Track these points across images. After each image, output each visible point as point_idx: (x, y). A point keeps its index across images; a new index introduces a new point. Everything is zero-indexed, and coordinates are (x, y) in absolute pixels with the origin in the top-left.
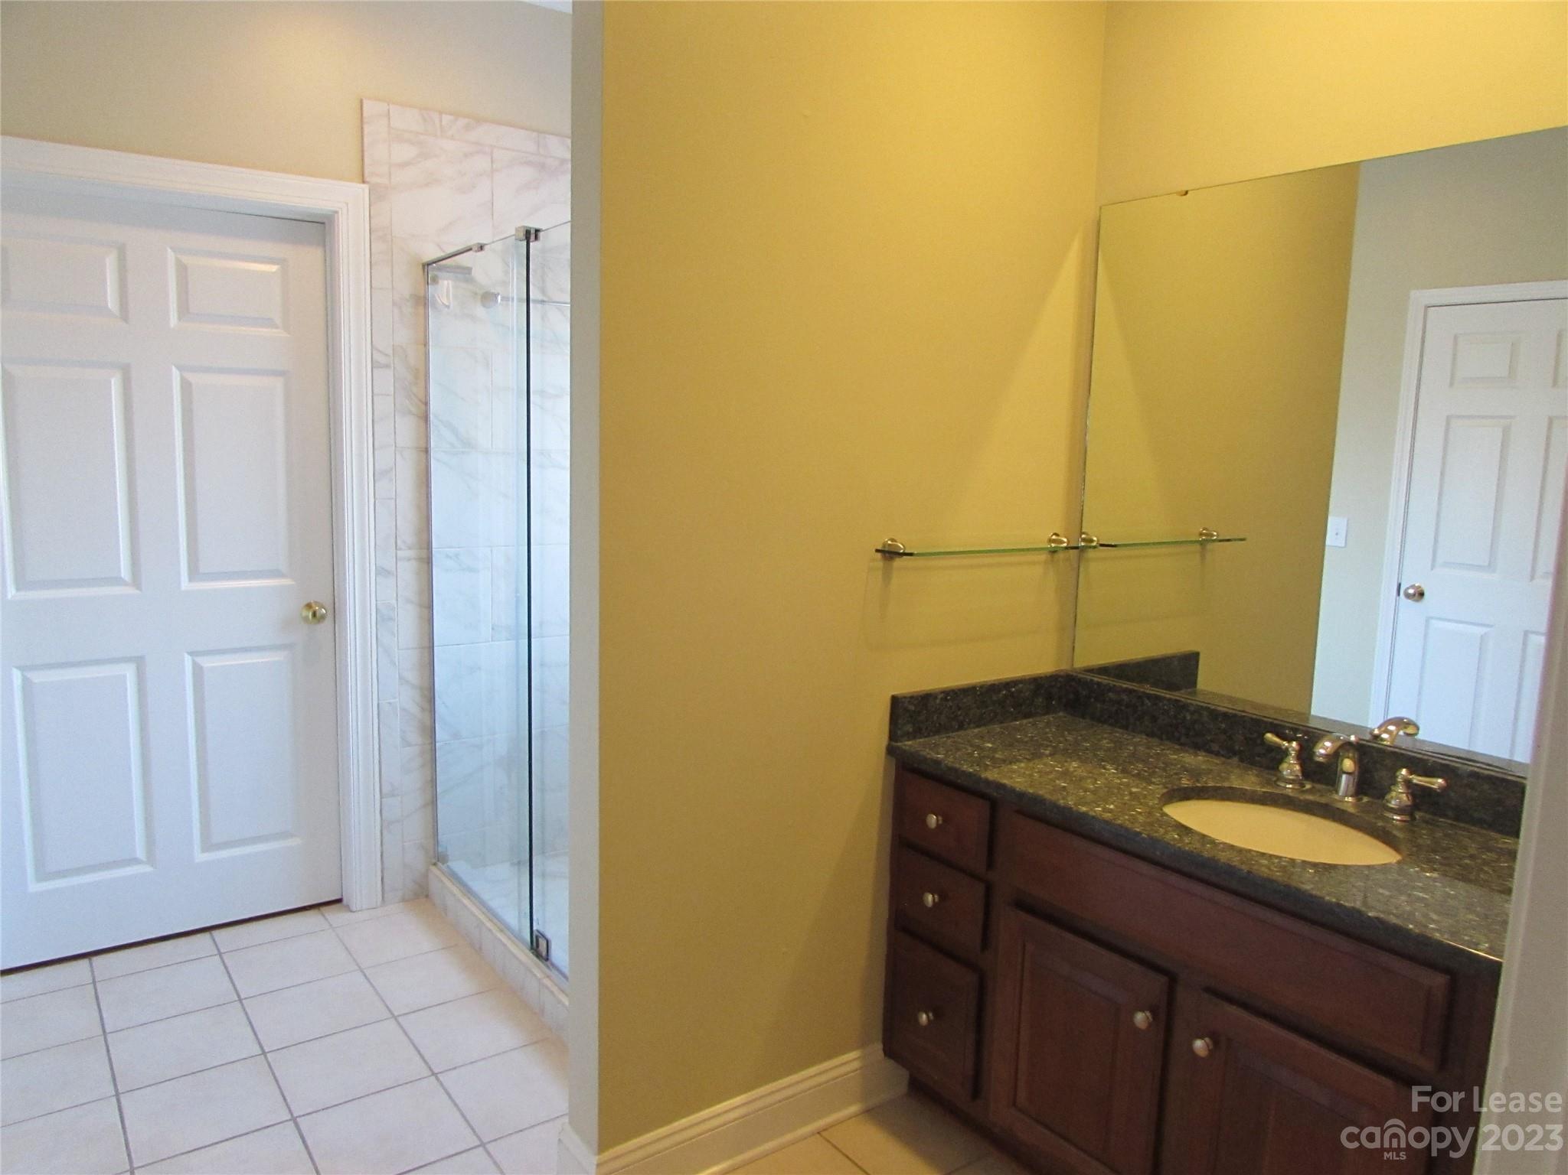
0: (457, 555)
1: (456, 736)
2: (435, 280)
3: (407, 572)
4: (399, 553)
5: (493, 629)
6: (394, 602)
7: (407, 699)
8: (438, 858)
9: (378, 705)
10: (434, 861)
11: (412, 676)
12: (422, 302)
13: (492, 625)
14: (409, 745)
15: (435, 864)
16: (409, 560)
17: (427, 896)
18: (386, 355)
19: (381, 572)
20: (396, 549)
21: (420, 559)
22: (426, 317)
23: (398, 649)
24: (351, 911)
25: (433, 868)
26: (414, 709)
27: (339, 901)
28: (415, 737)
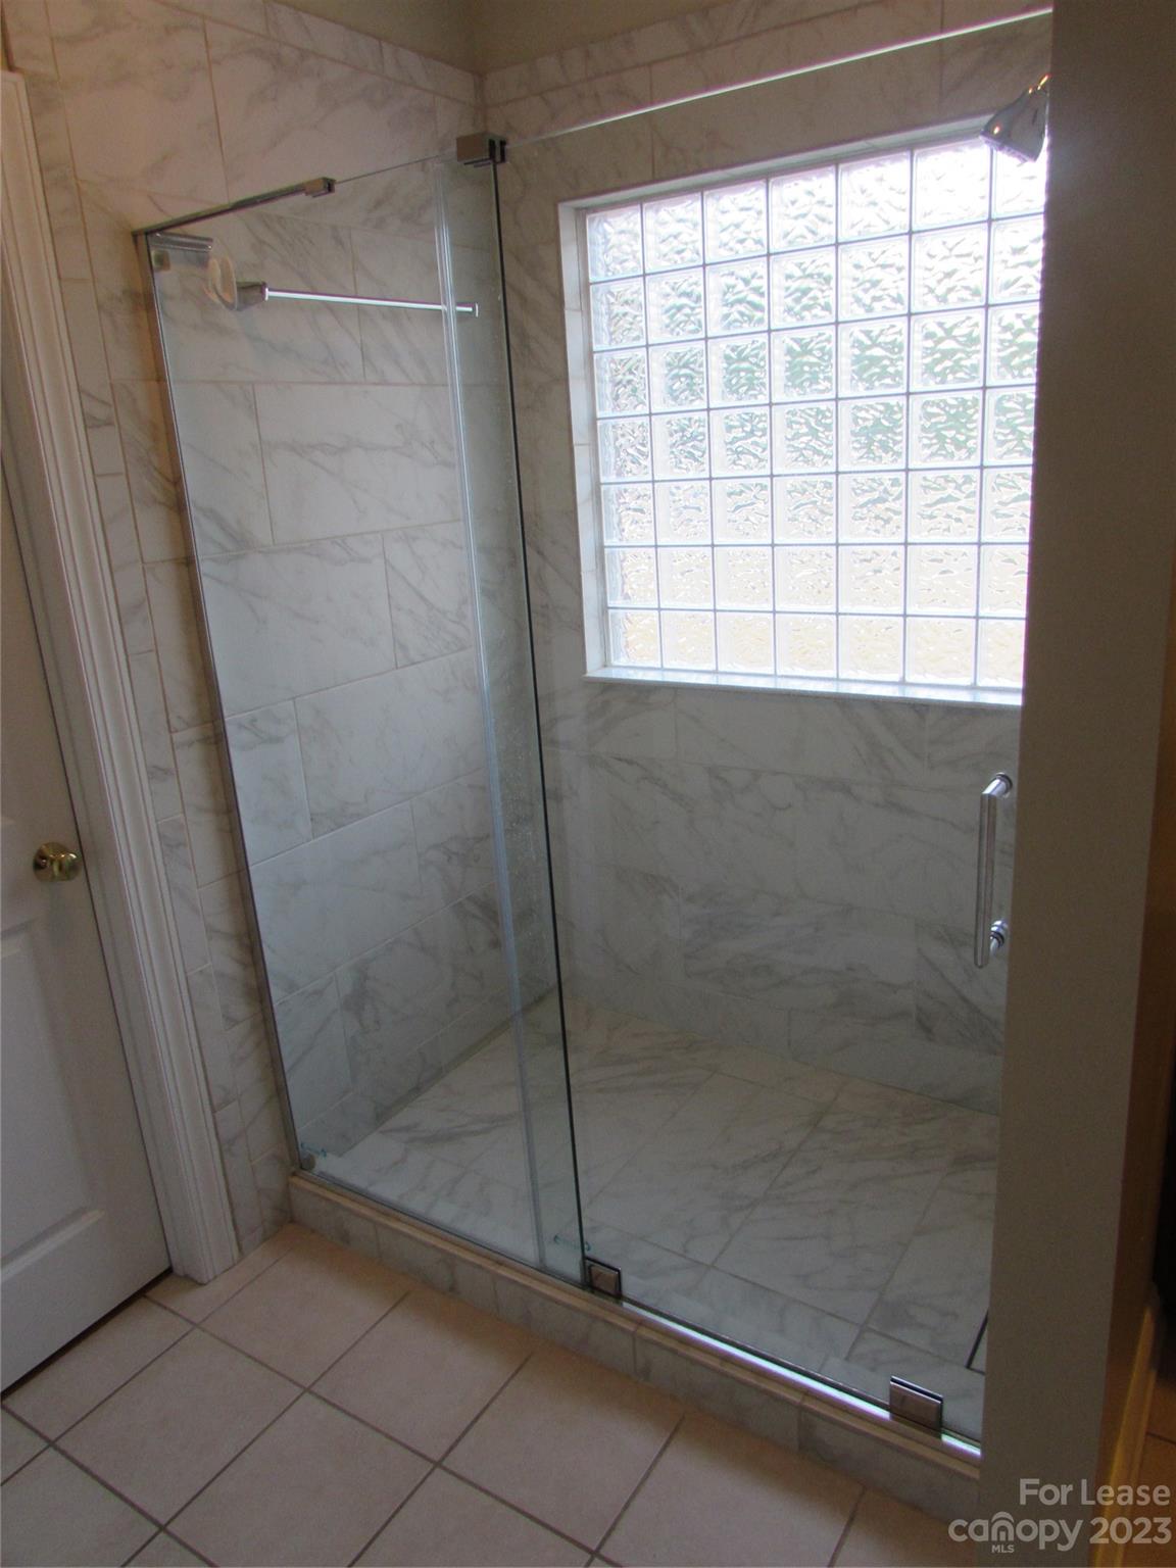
0: (254, 721)
1: (291, 987)
2: (163, 262)
3: (191, 765)
4: (176, 737)
5: (312, 819)
6: (181, 816)
7: (222, 958)
8: (298, 1163)
9: (187, 979)
10: (293, 1169)
11: (224, 922)
12: (144, 302)
13: (311, 814)
14: (237, 1023)
15: (294, 1174)
16: (190, 744)
17: (292, 1221)
18: (104, 403)
19: (156, 773)
20: (170, 732)
21: (205, 740)
22: (154, 331)
23: (198, 888)
24: (201, 1284)
25: (295, 1180)
26: (232, 968)
27: (169, 1272)
28: (241, 1010)
